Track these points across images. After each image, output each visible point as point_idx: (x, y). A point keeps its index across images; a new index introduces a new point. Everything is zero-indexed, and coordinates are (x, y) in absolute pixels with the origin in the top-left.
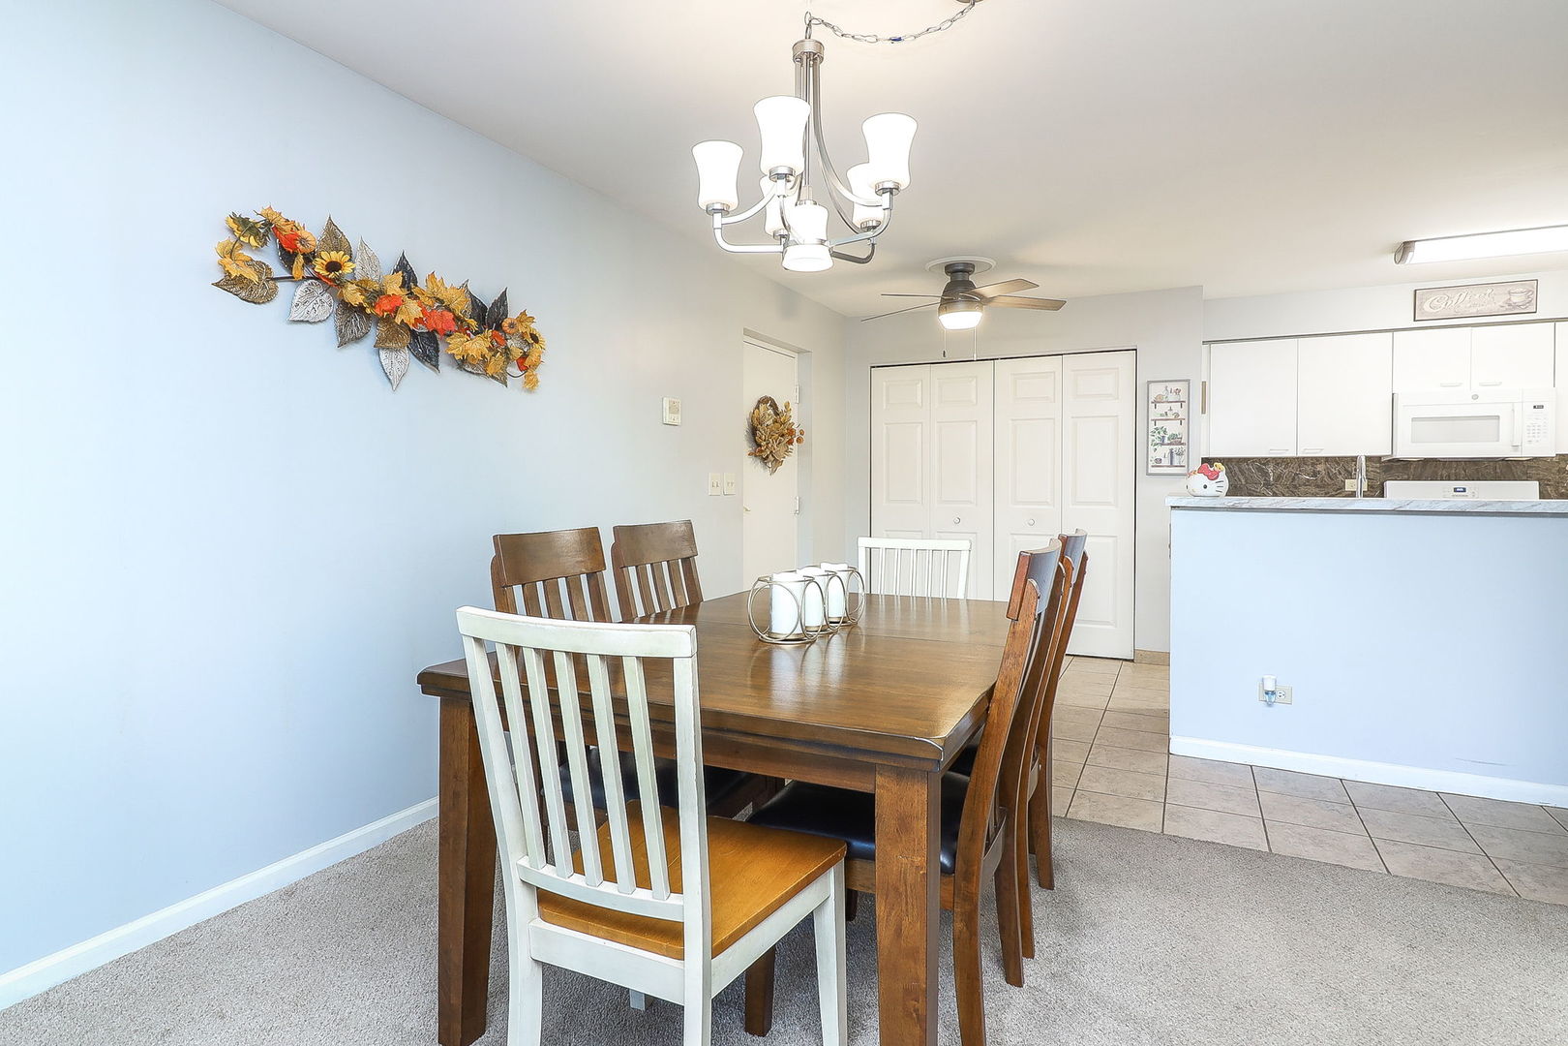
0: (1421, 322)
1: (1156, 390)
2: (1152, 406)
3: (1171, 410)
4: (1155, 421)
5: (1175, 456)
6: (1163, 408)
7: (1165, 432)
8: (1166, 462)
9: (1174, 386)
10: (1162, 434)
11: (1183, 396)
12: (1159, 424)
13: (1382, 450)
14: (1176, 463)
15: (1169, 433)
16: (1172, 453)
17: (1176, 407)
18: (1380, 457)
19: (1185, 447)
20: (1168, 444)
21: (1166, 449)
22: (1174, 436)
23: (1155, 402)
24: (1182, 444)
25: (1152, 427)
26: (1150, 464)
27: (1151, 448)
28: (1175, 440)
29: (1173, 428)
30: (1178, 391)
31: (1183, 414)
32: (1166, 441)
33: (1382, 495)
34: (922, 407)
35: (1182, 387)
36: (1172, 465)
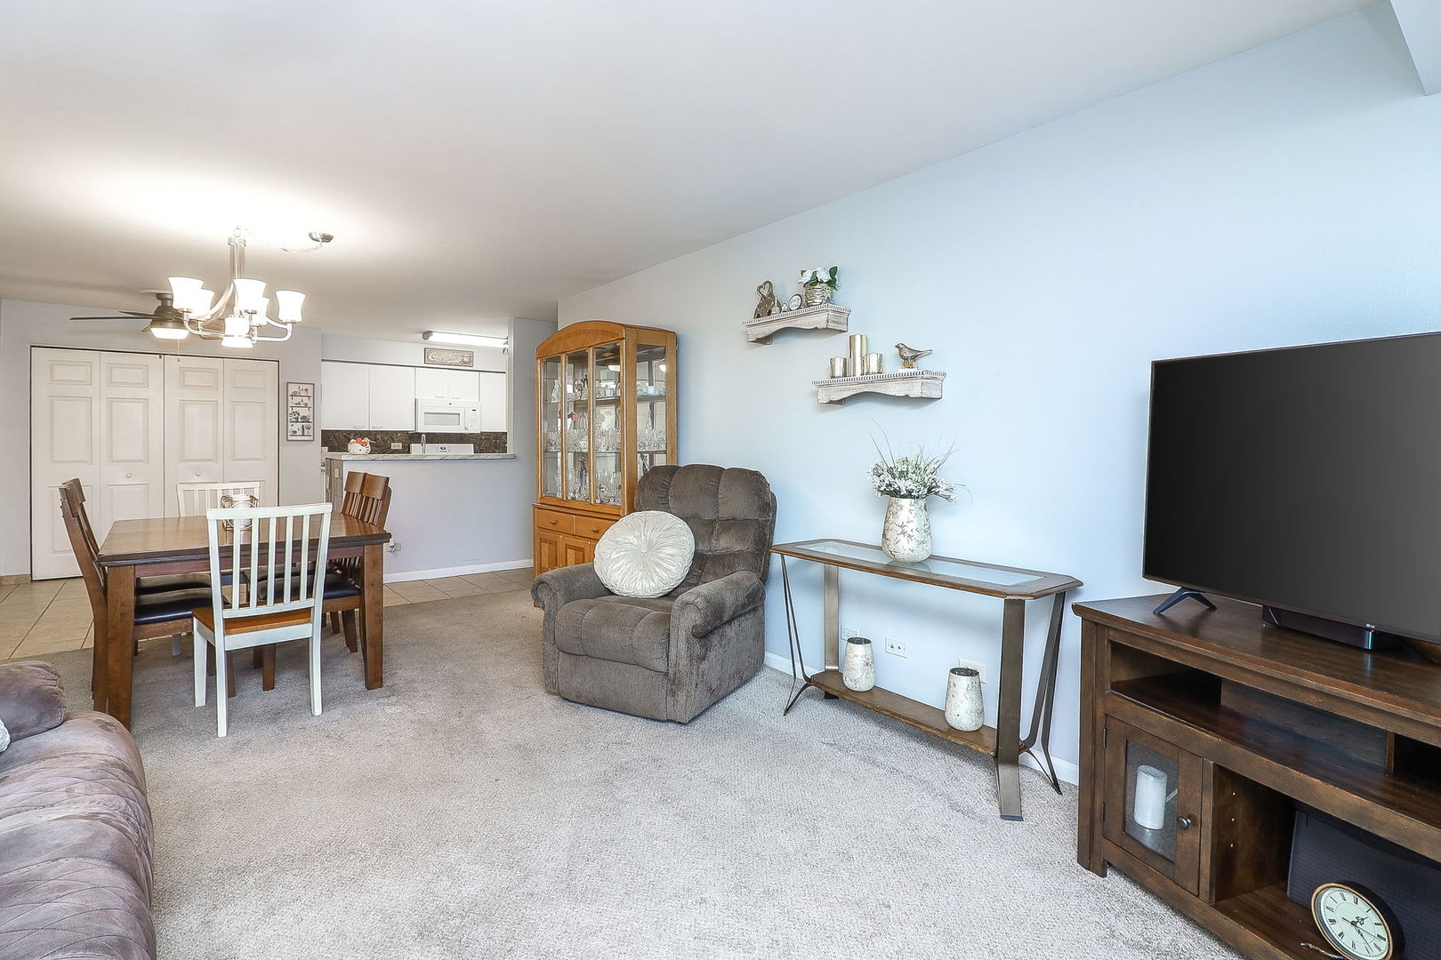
0: (430, 365)
1: (294, 388)
2: (290, 398)
3: (302, 401)
4: (292, 407)
5: (305, 429)
6: (297, 399)
7: (298, 414)
8: (299, 433)
9: (305, 387)
10: (296, 415)
11: (310, 393)
12: (294, 409)
13: (410, 428)
14: (306, 434)
15: (301, 415)
16: (303, 427)
17: (306, 400)
18: (408, 432)
19: (312, 424)
20: (301, 422)
21: (299, 425)
22: (304, 417)
23: (292, 396)
24: (310, 422)
25: (290, 411)
26: (289, 434)
27: (290, 424)
28: (305, 419)
29: (303, 412)
30: (307, 390)
31: (310, 404)
32: (300, 420)
33: (409, 452)
34: (91, 384)
35: (310, 387)
36: (303, 435)
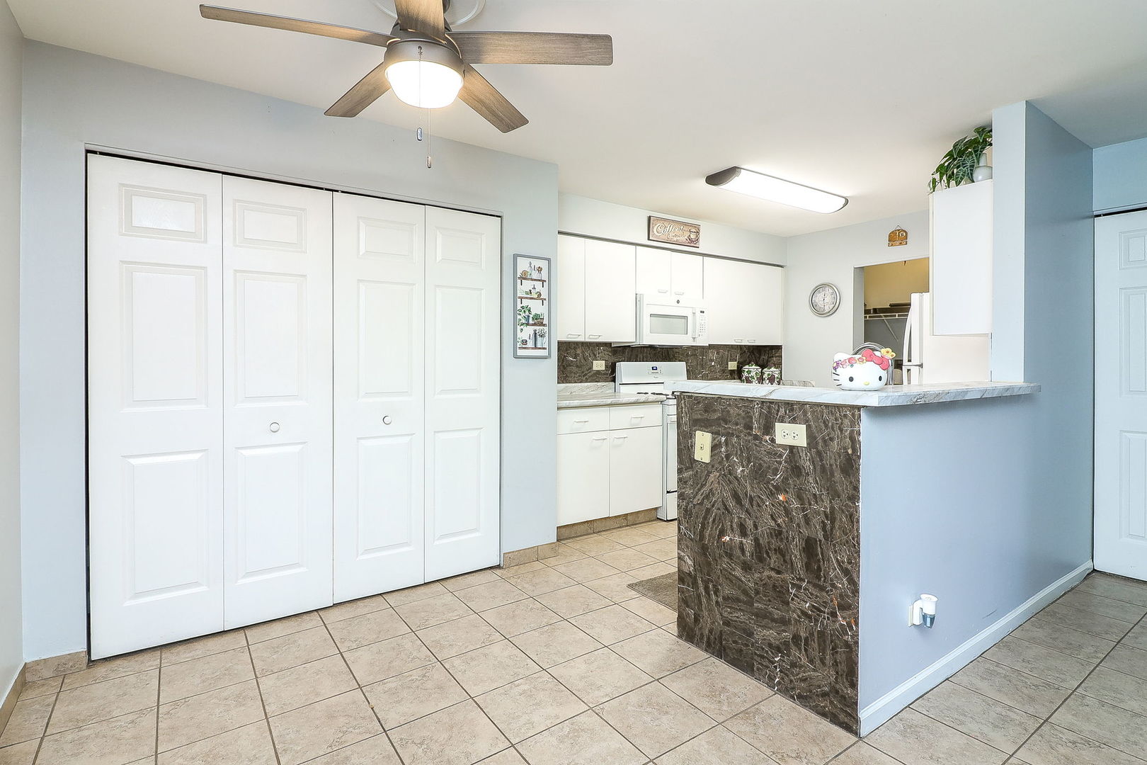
0: (653, 242)
1: (523, 265)
2: (519, 281)
3: (534, 288)
4: (521, 298)
5: (538, 337)
6: (527, 285)
7: (529, 311)
8: (530, 344)
9: (537, 263)
10: (527, 313)
11: (544, 276)
12: (525, 303)
14: (539, 346)
15: (533, 313)
16: (536, 334)
17: (539, 286)
18: (610, 344)
19: (546, 329)
20: (533, 325)
21: (531, 330)
22: (536, 317)
23: (520, 278)
24: (544, 325)
25: (518, 305)
26: (519, 345)
27: (517, 326)
28: (538, 321)
29: (537, 308)
30: (540, 270)
31: (544, 294)
32: (531, 322)
33: (613, 375)
34: (205, 241)
35: (544, 264)
36: (536, 348)
